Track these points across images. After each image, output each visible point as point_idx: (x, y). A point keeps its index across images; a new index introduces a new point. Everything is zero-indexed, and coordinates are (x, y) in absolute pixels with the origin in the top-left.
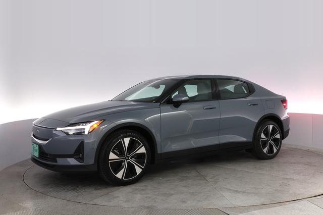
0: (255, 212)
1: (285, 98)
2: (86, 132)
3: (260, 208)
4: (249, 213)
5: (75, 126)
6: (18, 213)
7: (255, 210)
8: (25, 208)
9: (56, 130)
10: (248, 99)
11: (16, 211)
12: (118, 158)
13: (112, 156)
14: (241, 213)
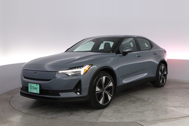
0: (160, 124)
1: (165, 50)
2: (82, 73)
3: (164, 122)
4: (156, 125)
5: (72, 69)
6: (7, 125)
7: (161, 123)
8: (11, 122)
9: (58, 73)
10: (151, 50)
11: (5, 124)
12: (100, 90)
13: (98, 89)
14: (151, 125)
